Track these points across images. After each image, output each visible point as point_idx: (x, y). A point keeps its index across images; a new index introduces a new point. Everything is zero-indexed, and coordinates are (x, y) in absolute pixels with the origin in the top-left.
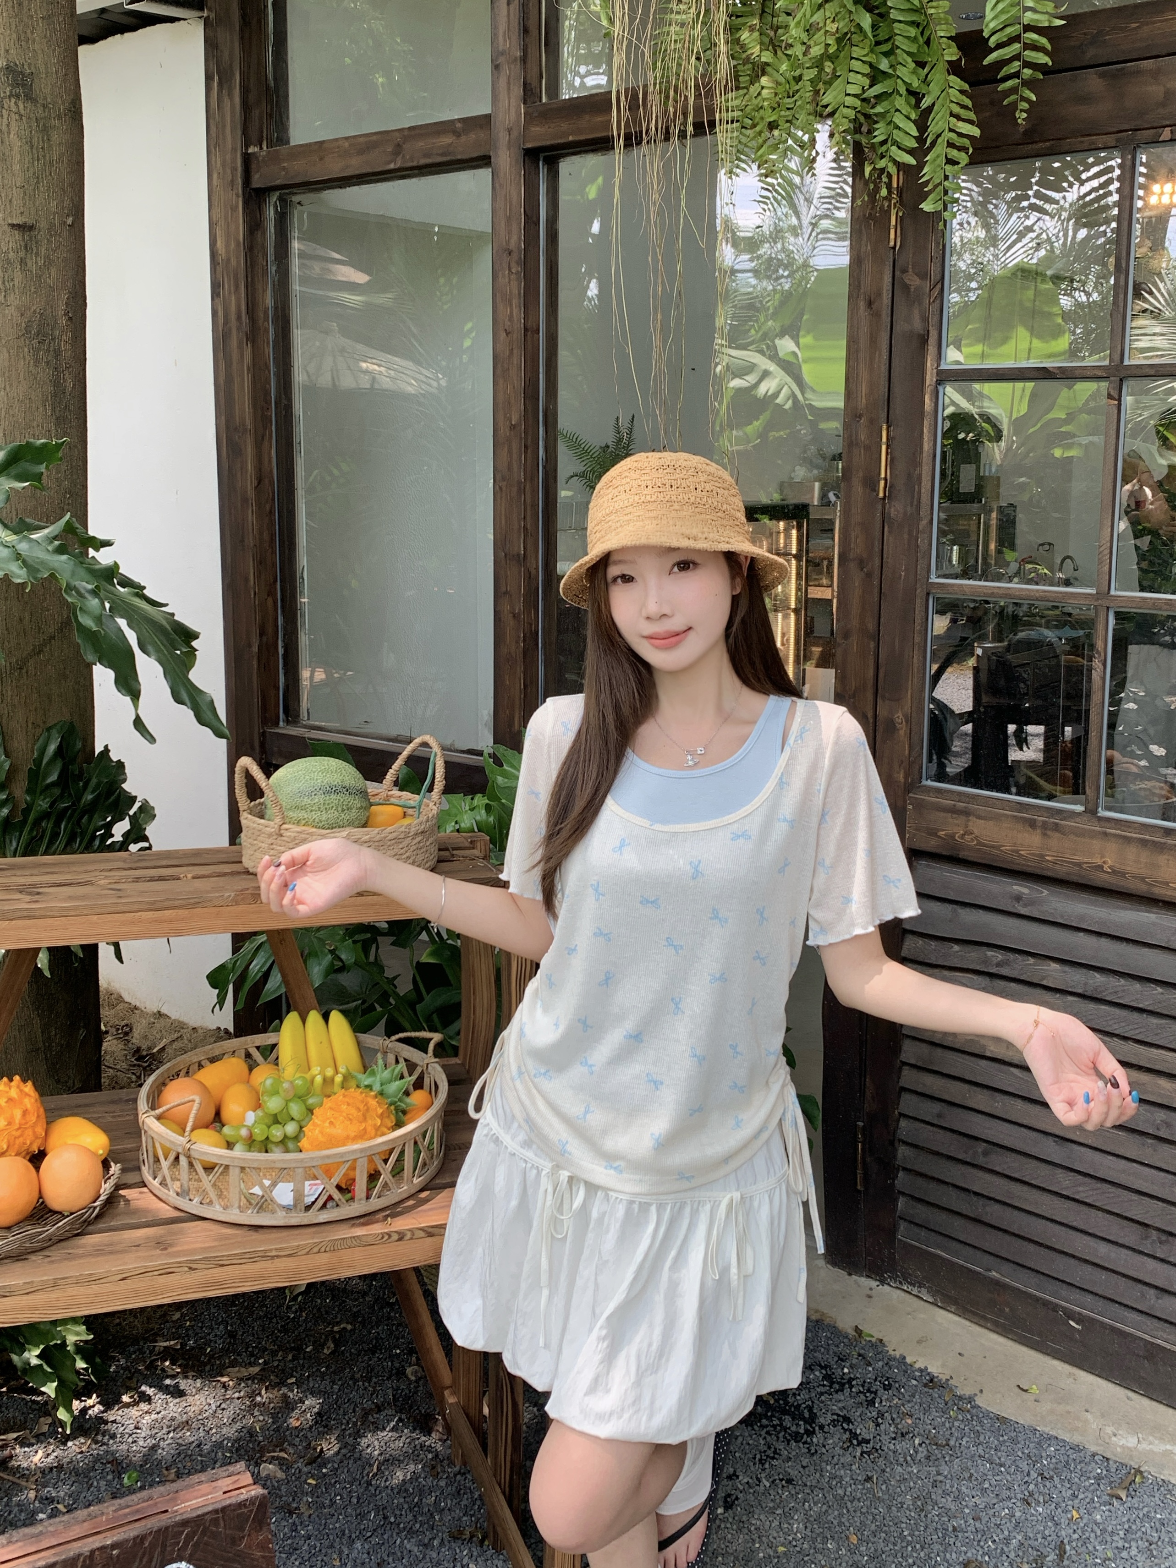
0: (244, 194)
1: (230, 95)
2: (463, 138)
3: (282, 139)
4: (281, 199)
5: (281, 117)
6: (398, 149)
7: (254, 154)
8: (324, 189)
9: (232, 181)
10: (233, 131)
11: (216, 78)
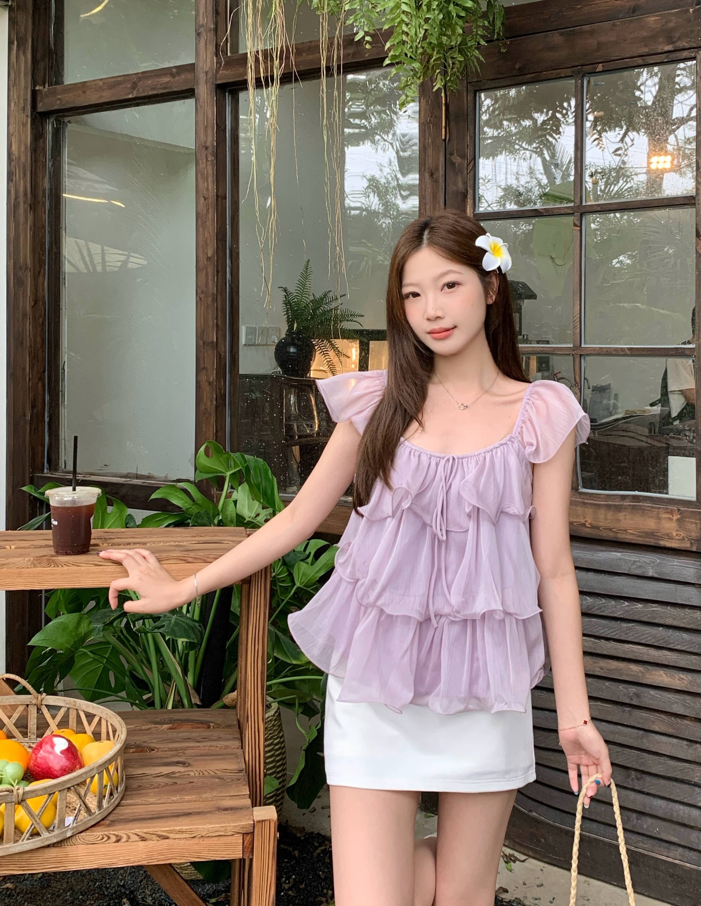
0: (32, 115)
1: (24, 53)
2: (177, 78)
3: (59, 81)
4: (56, 120)
5: (58, 69)
6: (134, 86)
7: (40, 90)
9: (24, 108)
10: (26, 74)
11: (16, 43)
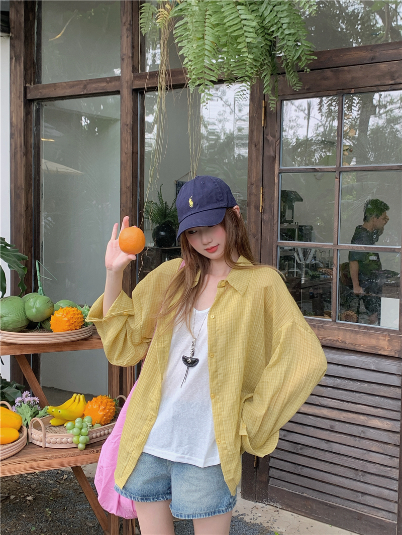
0: (24, 101)
1: (20, 64)
2: (110, 84)
3: (39, 82)
4: (38, 103)
5: (39, 73)
6: (85, 87)
7: (28, 87)
8: (56, 100)
9: (20, 96)
10: (20, 77)
11: (14, 58)
